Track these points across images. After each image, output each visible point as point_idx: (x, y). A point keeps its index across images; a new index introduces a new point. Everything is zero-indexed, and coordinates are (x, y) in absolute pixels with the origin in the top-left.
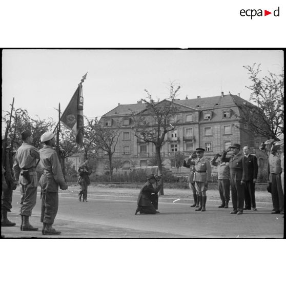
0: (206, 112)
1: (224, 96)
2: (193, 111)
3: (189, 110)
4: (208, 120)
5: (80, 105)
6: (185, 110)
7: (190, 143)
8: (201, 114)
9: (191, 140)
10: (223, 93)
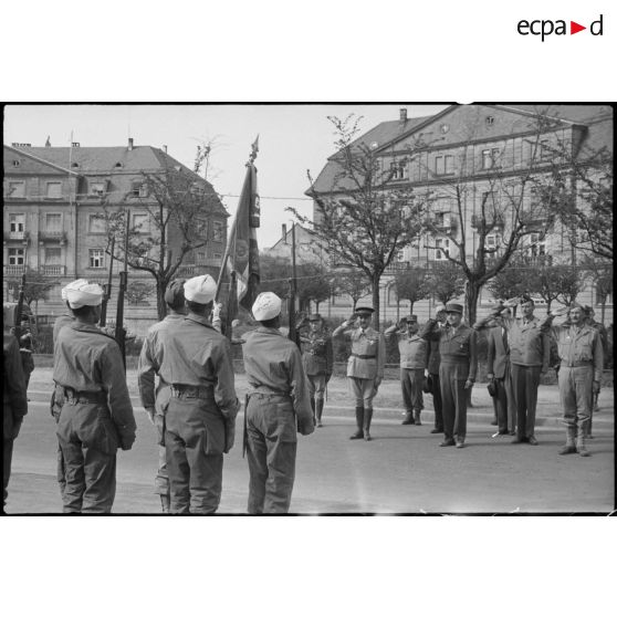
0: (95, 179)
1: (134, 148)
2: (65, 175)
3: (55, 171)
4: (97, 198)
5: (256, 215)
6: (45, 171)
7: (54, 246)
8: (82, 183)
9: (57, 241)
10: (131, 140)
